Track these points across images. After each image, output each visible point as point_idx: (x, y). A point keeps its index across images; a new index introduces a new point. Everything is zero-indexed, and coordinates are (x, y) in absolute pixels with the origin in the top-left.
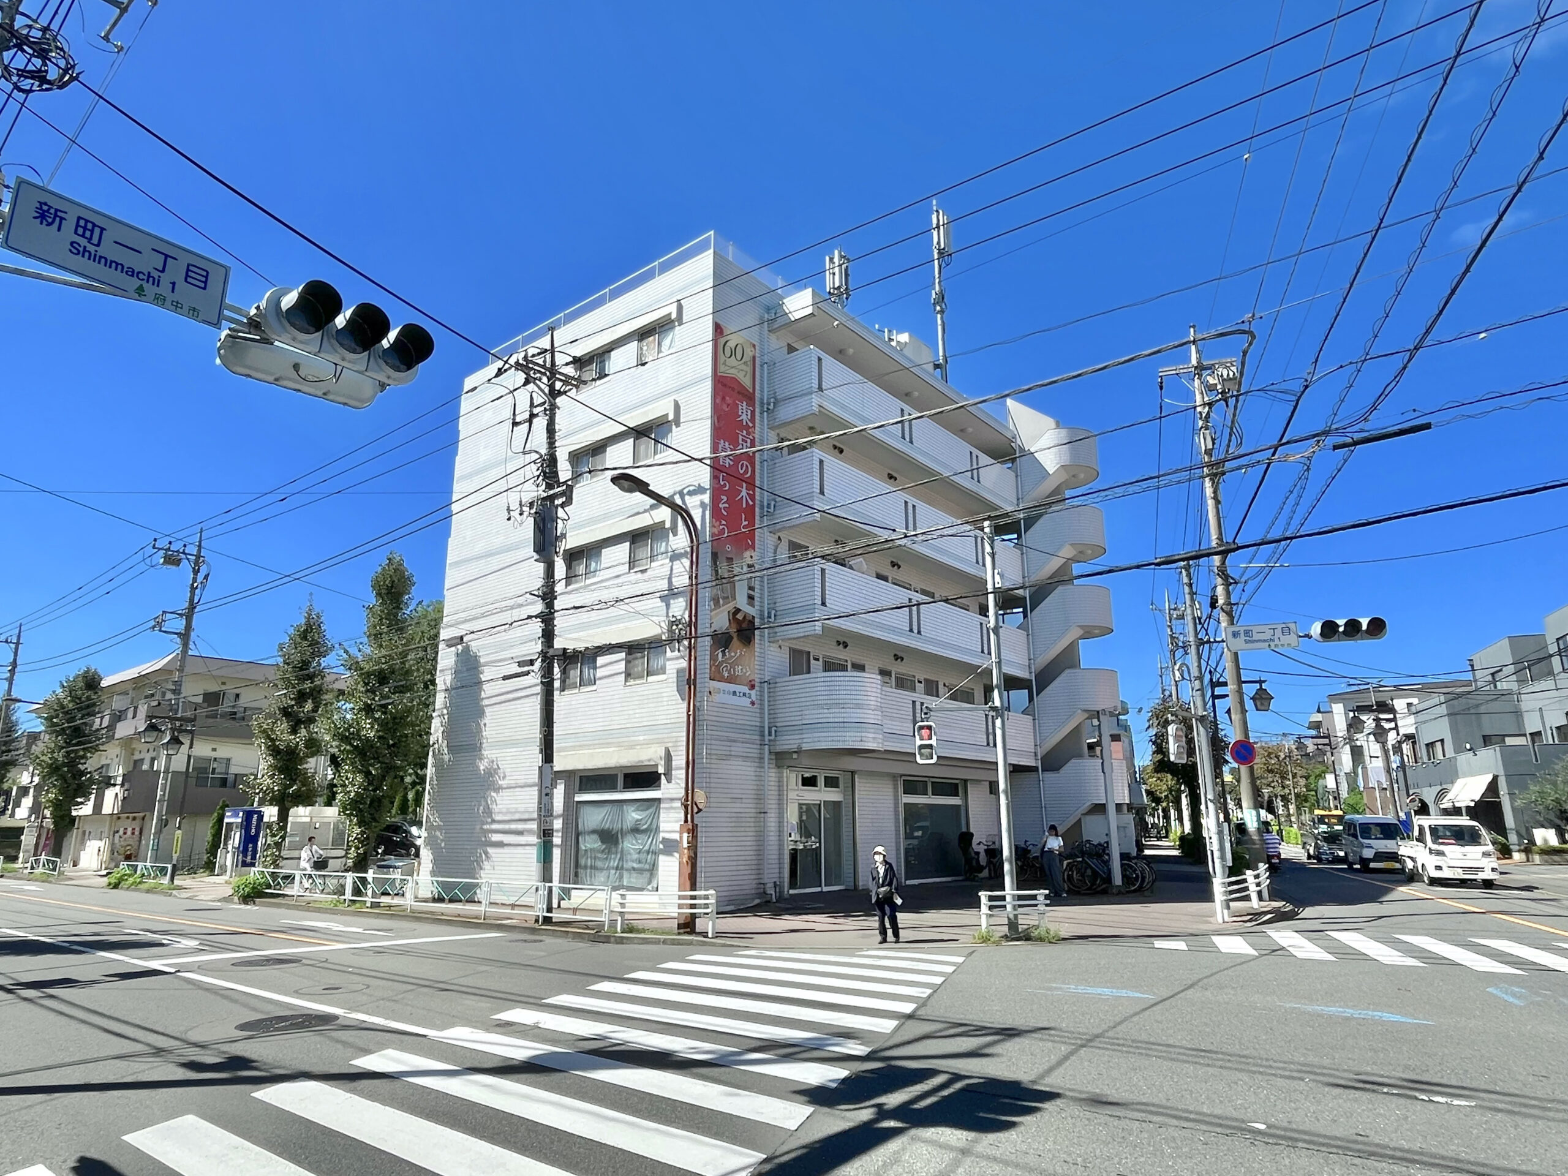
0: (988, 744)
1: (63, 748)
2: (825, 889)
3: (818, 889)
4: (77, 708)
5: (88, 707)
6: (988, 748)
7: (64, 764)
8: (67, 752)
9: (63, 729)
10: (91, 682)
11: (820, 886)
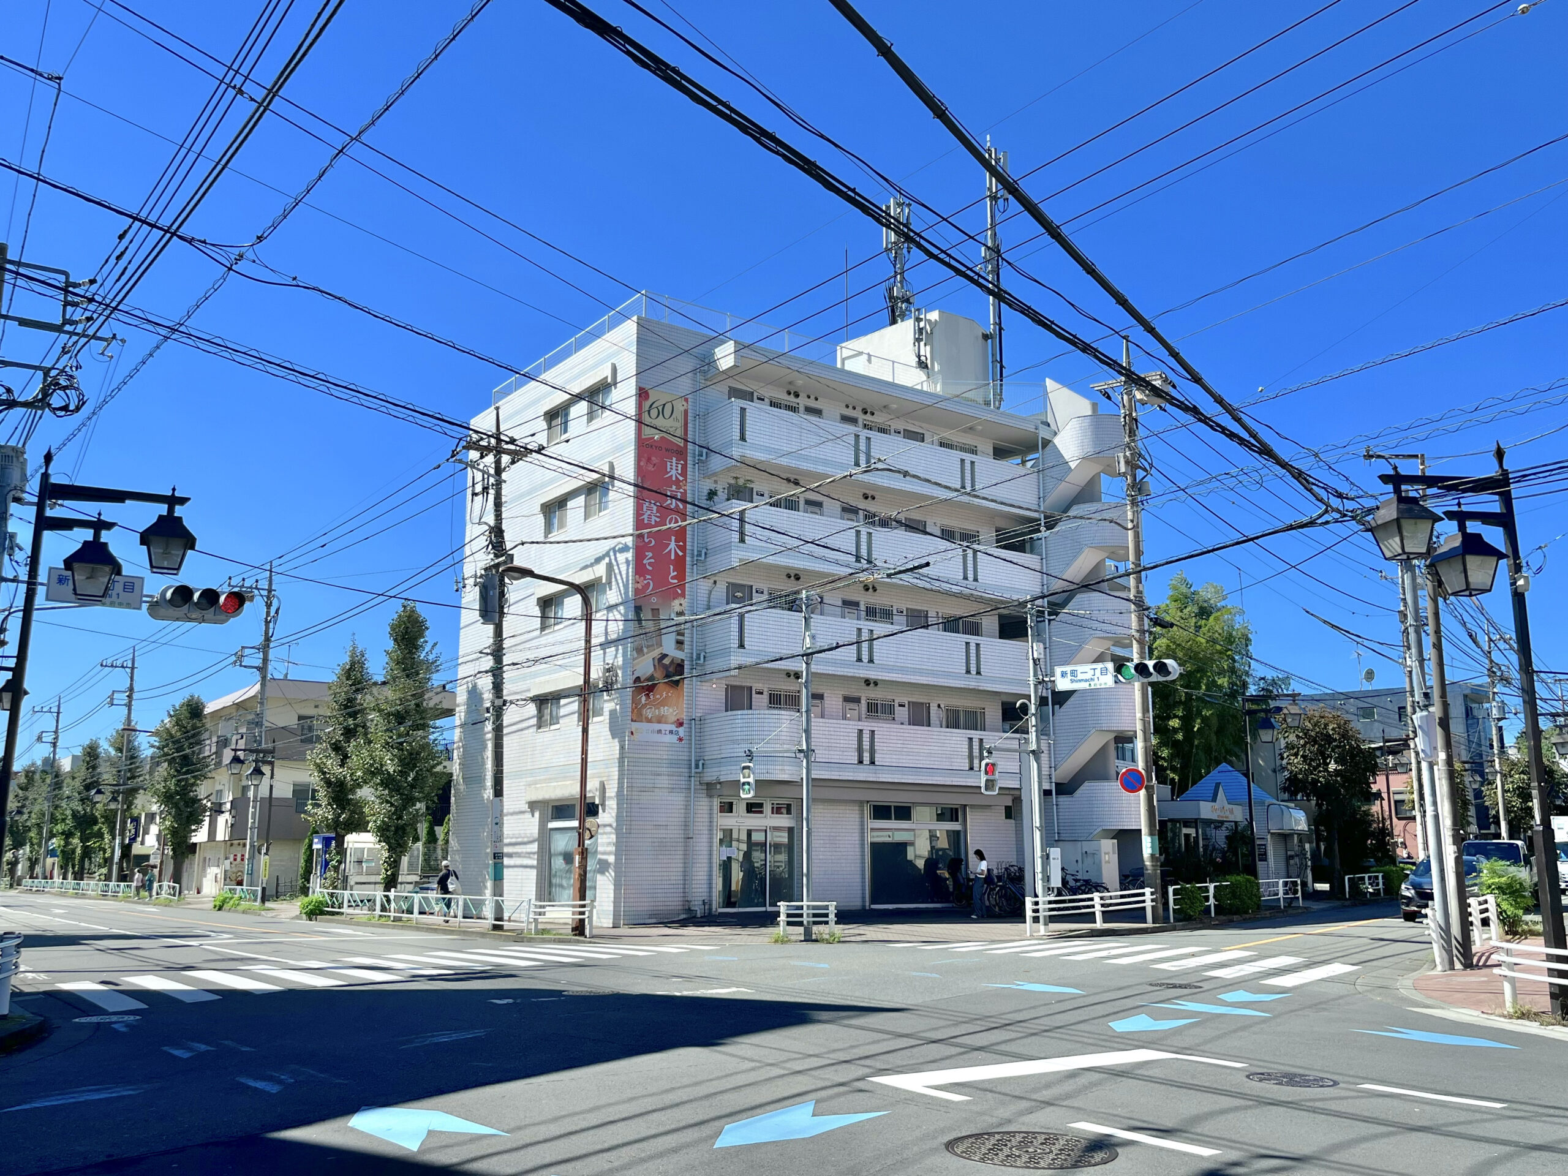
1: (175, 776)
4: (185, 738)
5: (194, 736)
6: (971, 772)
7: (177, 793)
8: (178, 781)
9: (173, 758)
10: (194, 710)
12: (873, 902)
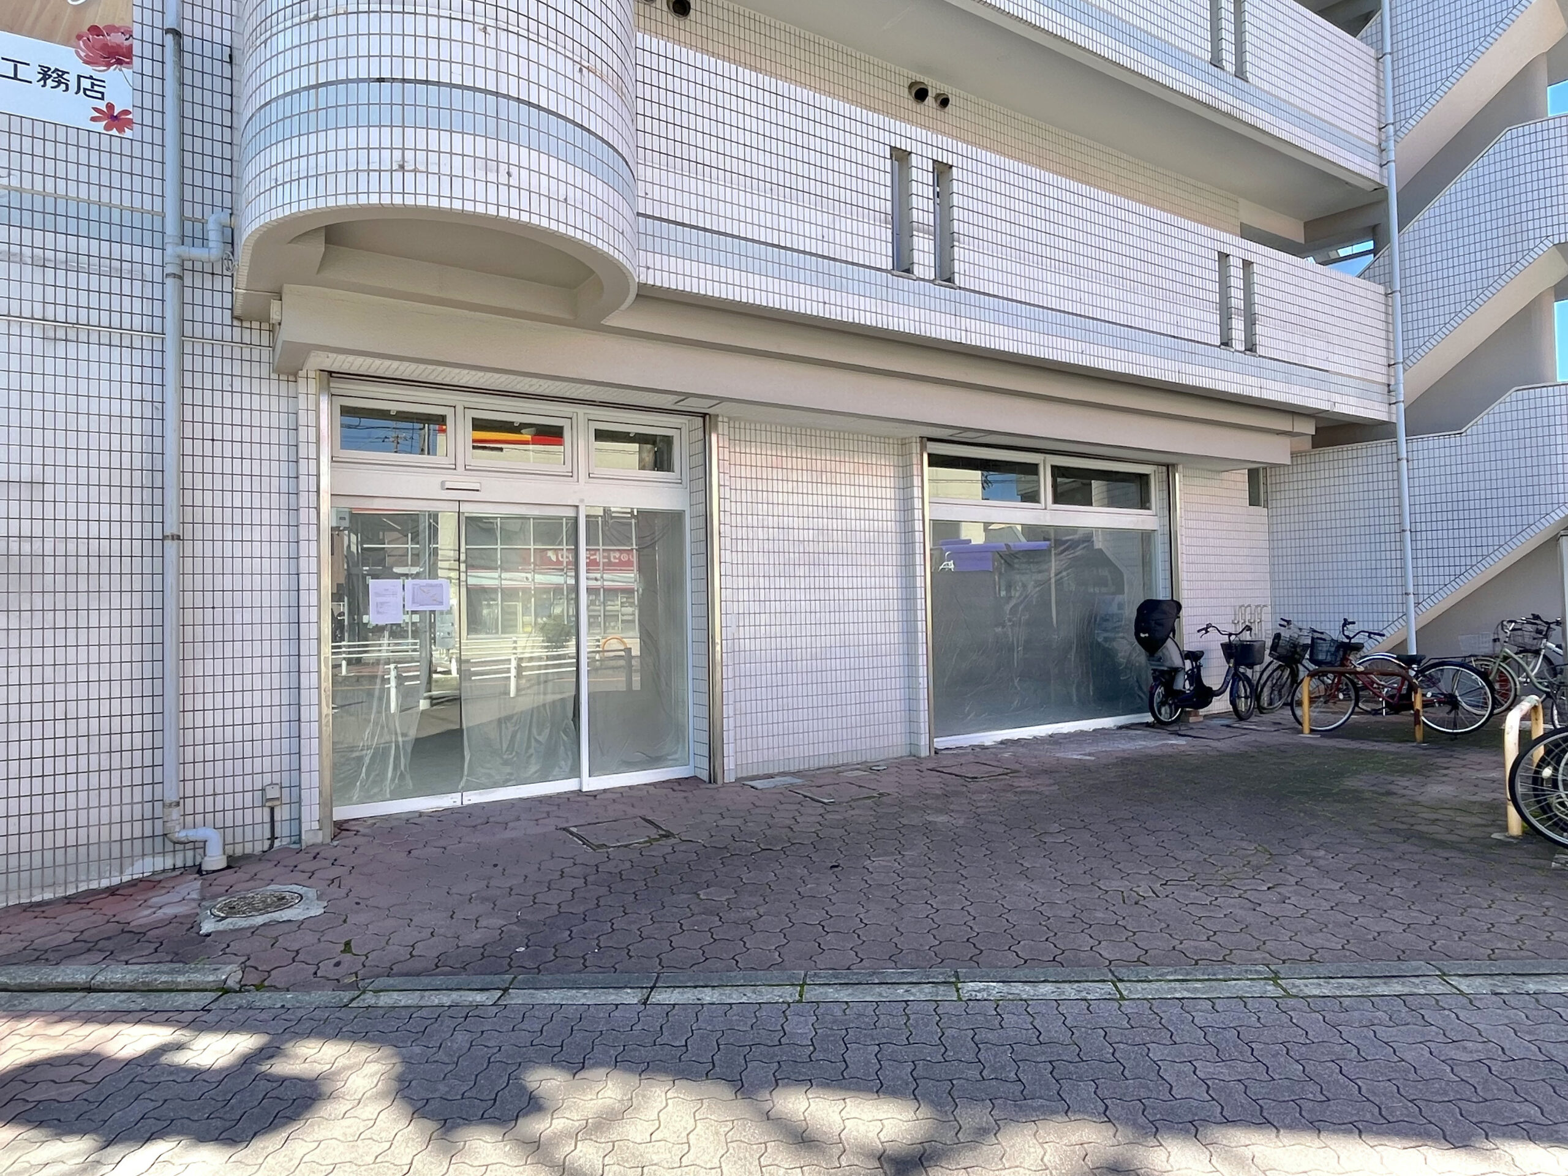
0: (1226, 343)
2: (592, 784)
3: (568, 785)
6: (1224, 353)
11: (575, 772)
12: (942, 721)
